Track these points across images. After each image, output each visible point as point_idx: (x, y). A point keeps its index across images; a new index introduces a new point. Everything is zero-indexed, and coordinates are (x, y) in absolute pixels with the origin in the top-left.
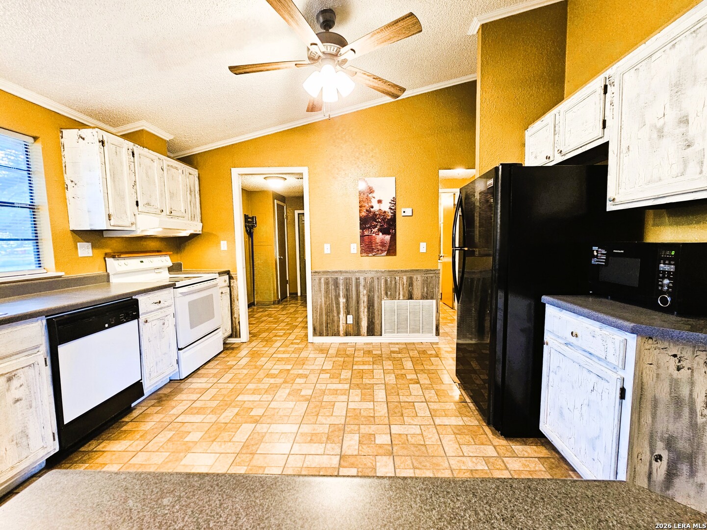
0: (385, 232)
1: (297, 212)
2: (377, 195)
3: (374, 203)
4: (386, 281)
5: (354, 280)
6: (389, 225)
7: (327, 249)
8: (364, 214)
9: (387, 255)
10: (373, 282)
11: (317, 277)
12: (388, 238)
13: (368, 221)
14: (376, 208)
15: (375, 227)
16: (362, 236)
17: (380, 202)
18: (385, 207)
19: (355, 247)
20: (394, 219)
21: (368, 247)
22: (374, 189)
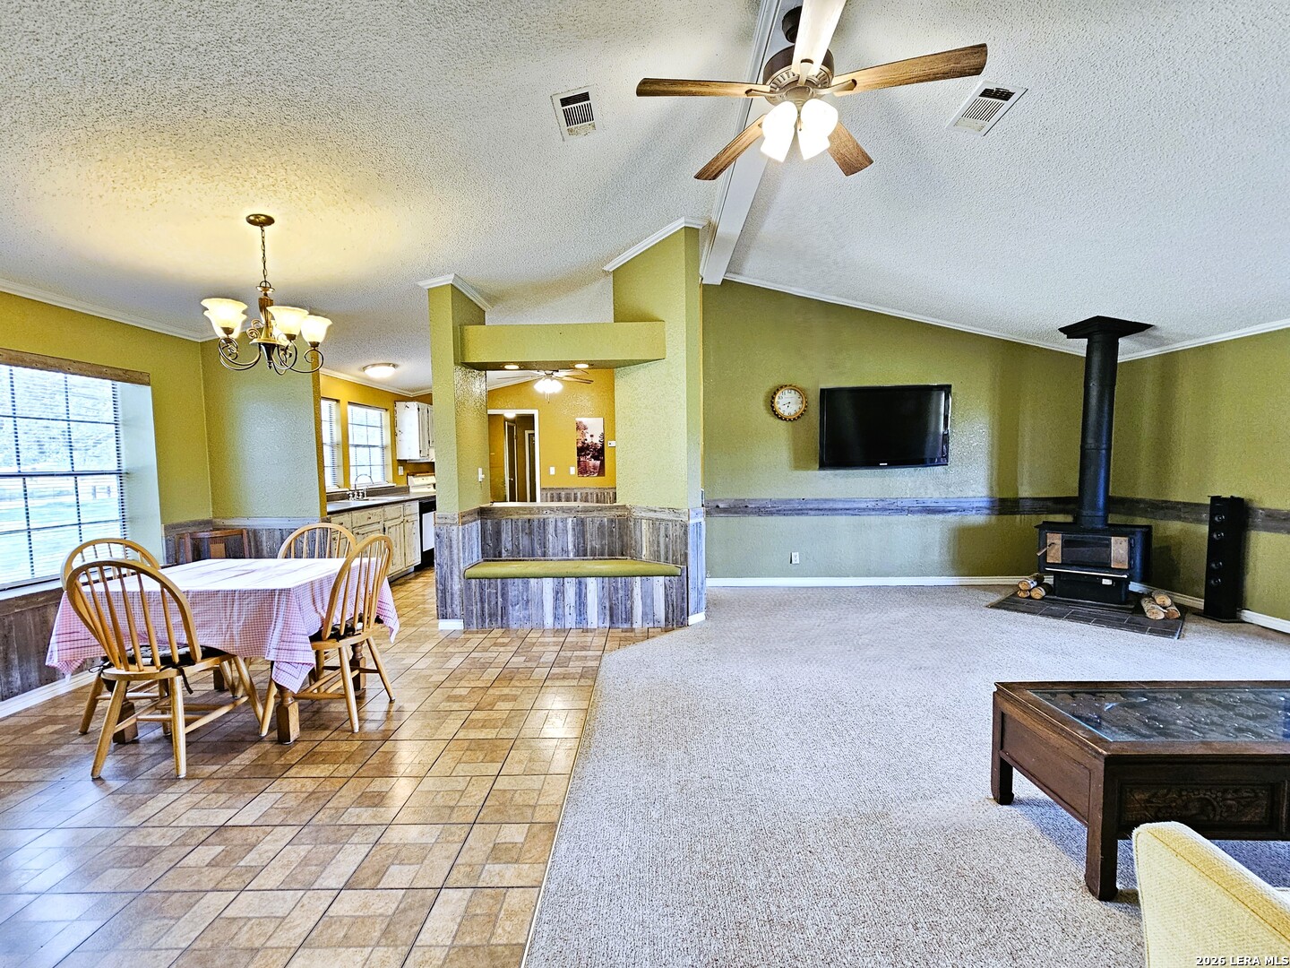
0: (596, 458)
1: (527, 432)
2: (590, 431)
3: (588, 437)
4: (597, 495)
5: (573, 495)
6: (599, 453)
7: (552, 471)
8: (580, 445)
9: (598, 475)
10: (587, 496)
11: (544, 493)
12: (598, 463)
13: (583, 450)
14: (589, 440)
15: (589, 454)
16: (579, 462)
17: (592, 436)
18: (596, 440)
19: (573, 470)
20: (602, 448)
21: (583, 470)
22: (588, 426)
